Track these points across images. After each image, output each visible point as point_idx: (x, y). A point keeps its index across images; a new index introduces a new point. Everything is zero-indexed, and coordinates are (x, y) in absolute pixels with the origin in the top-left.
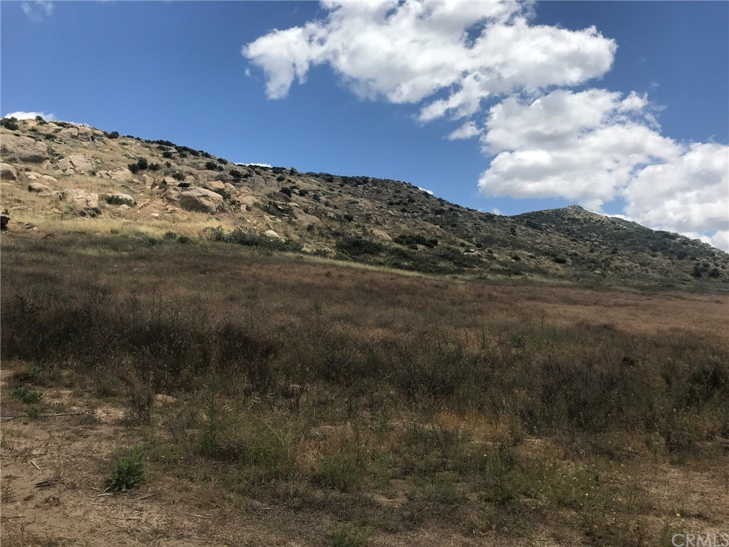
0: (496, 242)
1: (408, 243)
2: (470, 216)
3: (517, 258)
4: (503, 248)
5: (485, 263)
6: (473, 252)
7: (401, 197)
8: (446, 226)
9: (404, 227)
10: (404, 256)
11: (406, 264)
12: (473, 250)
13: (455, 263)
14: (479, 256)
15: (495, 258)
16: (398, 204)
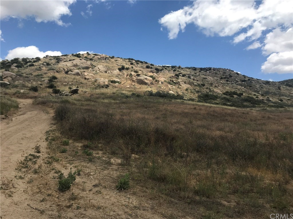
0: (271, 93)
1: (229, 95)
2: (258, 82)
3: (281, 100)
4: (274, 96)
5: (266, 103)
6: (260, 98)
7: (226, 75)
8: (247, 87)
9: (227, 88)
10: (228, 100)
11: (229, 104)
12: (259, 97)
13: (251, 103)
14: (263, 99)
15: (271, 100)
16: (225, 78)
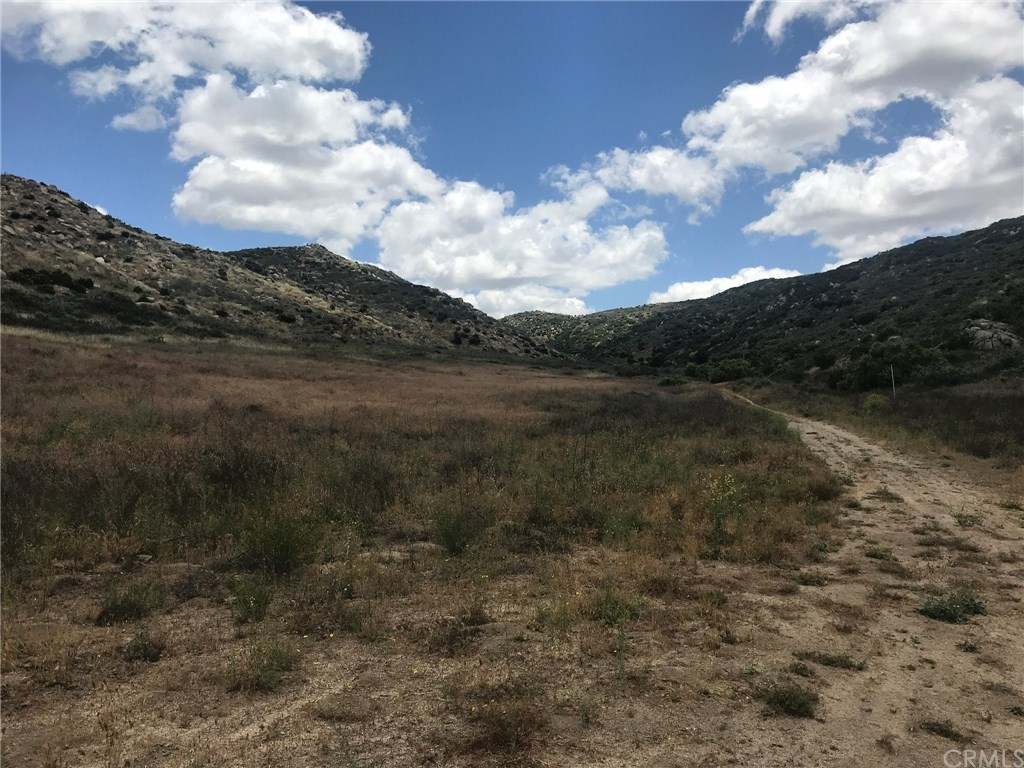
0: (195, 289)
2: (157, 247)
3: (222, 313)
4: (204, 298)
5: (170, 318)
6: (152, 302)
7: (35, 207)
8: (115, 259)
9: (31, 255)
10: (26, 303)
11: (25, 316)
12: (152, 299)
13: (119, 318)
14: (162, 307)
15: (188, 312)
16: (29, 217)
